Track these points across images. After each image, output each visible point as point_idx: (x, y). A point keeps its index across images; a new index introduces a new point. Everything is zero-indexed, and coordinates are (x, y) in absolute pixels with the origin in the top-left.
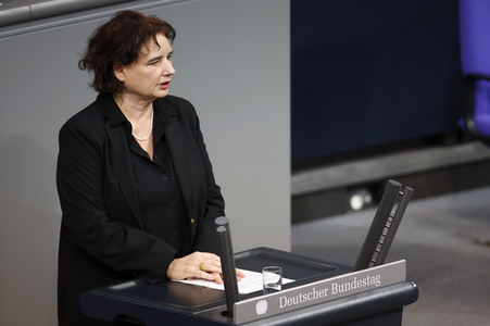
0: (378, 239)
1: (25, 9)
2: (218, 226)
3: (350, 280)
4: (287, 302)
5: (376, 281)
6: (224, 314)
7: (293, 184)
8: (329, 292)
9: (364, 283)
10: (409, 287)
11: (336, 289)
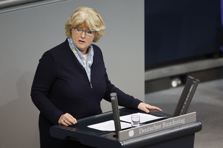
0: (184, 102)
2: (112, 97)
3: (171, 121)
4: (143, 131)
5: (183, 121)
6: (114, 136)
7: (145, 76)
8: (162, 127)
9: (177, 122)
10: (198, 124)
11: (165, 125)
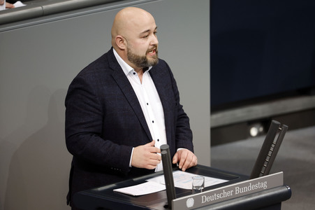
0: (266, 158)
1: (39, 8)
3: (247, 185)
4: (207, 199)
5: (264, 185)
6: (166, 207)
7: (211, 120)
8: (234, 193)
9: (256, 187)
10: (285, 189)
11: (238, 191)
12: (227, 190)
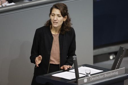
0: (117, 62)
2: (74, 58)
3: (110, 73)
4: (92, 79)
5: (117, 73)
6: (75, 82)
8: (104, 76)
9: (114, 74)
10: (126, 75)
11: (106, 75)
12: (101, 75)
